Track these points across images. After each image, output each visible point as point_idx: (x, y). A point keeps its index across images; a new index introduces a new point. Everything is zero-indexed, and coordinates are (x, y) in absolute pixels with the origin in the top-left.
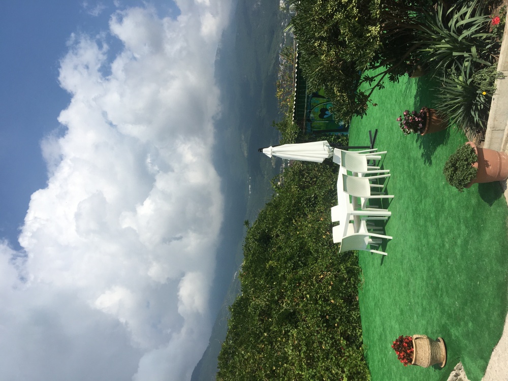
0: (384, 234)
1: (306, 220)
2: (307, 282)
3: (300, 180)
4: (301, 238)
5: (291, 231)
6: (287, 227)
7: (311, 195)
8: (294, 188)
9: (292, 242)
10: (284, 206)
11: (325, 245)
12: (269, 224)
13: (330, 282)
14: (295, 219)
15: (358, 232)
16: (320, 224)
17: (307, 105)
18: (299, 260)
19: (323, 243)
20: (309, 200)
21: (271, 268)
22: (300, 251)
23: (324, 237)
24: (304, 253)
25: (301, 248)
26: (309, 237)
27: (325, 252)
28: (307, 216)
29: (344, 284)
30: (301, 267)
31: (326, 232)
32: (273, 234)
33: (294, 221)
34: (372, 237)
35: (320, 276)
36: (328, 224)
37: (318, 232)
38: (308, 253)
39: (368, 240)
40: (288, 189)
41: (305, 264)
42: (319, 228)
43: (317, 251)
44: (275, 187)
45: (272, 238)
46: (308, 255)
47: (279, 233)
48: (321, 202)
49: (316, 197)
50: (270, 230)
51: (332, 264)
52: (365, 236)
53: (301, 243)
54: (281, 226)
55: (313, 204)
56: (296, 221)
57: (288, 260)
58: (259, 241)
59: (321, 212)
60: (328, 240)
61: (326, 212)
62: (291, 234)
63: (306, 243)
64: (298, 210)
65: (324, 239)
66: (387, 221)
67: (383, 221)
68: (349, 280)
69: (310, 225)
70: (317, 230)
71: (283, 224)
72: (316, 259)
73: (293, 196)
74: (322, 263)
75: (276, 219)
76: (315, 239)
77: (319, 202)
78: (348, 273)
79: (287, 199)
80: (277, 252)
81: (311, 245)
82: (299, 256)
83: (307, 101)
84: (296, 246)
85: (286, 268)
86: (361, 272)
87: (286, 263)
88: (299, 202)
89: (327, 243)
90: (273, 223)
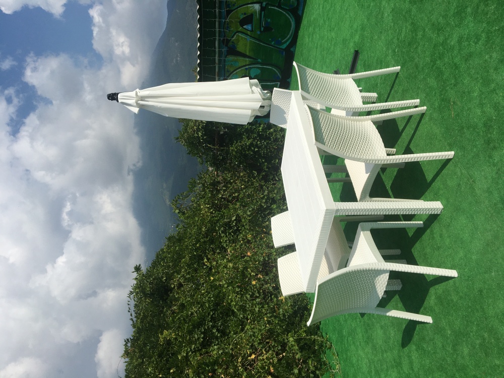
1: (224, 257)
2: (227, 368)
4: (216, 287)
5: (201, 277)
6: (196, 270)
8: (204, 208)
9: (203, 294)
10: (190, 237)
11: (257, 297)
12: (169, 267)
13: (269, 368)
14: (207, 257)
16: (246, 262)
17: (219, 67)
18: (213, 327)
19: (253, 294)
20: (228, 225)
21: (169, 343)
22: (215, 310)
23: (254, 283)
24: (221, 313)
25: (217, 304)
26: (229, 284)
27: (257, 309)
28: (226, 250)
30: (217, 338)
31: (257, 275)
32: (174, 284)
33: (206, 260)
35: (250, 355)
36: (259, 261)
37: (243, 275)
38: (228, 312)
40: (197, 211)
41: (224, 333)
42: (245, 268)
43: (243, 309)
45: (171, 290)
46: (228, 315)
47: (182, 281)
48: (247, 227)
49: (238, 220)
50: (170, 277)
52: (379, 272)
53: (216, 297)
54: (186, 270)
55: (235, 232)
56: (208, 259)
57: (194, 327)
58: (151, 295)
59: (249, 242)
60: (260, 288)
61: (256, 241)
62: (202, 281)
63: (224, 295)
64: (212, 242)
65: (254, 286)
69: (231, 265)
70: (243, 272)
71: (189, 266)
72: (242, 324)
73: (203, 220)
74: (255, 330)
75: (177, 260)
76: (238, 287)
77: (243, 226)
78: (302, 349)
79: (194, 226)
80: (178, 313)
81: (233, 299)
82: (213, 319)
83: (220, 60)
84: (209, 301)
85: (190, 343)
87: (190, 332)
88: (211, 230)
89: (259, 292)
90: (175, 266)
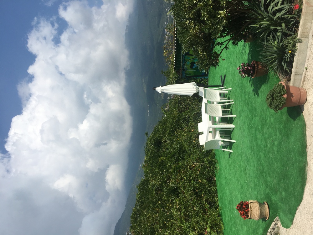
0: (231, 139)
1: (183, 132)
2: (184, 169)
3: (179, 107)
4: (180, 143)
5: (174, 138)
6: (172, 136)
7: (186, 116)
8: (175, 112)
9: (175, 145)
10: (169, 123)
11: (195, 147)
12: (161, 134)
13: (198, 169)
14: (176, 131)
15: (215, 138)
16: (192, 134)
17: (182, 60)
18: (179, 156)
19: (194, 145)
20: (184, 119)
21: (162, 161)
22: (180, 151)
23: (194, 141)
24: (182, 152)
25: (180, 149)
26: (185, 142)
27: (195, 151)
28: (184, 129)
29: (207, 170)
30: (180, 160)
31: (195, 139)
32: (163, 140)
33: (176, 132)
34: (223, 141)
35: (192, 165)
36: (196, 134)
37: (190, 139)
38: (185, 151)
39: (221, 143)
40: (172, 112)
41: (183, 159)
42: (191, 136)
43: (190, 150)
44: (163, 111)
45: (162, 143)
46: (184, 153)
47: (166, 139)
48: (192, 120)
49: (189, 117)
50: (161, 138)
51: (199, 158)
52: (219, 140)
53: (180, 146)
54: (168, 136)
55: (187, 122)
56: (177, 132)
57: (172, 156)
58: (154, 144)
59: (192, 126)
60: (197, 143)
61: (195, 126)
62: (174, 140)
63: (183, 145)
64: (178, 125)
65: (194, 142)
66: (232, 131)
67: (230, 131)
68: (210, 167)
69: (185, 134)
70: (190, 137)
71: (169, 134)
72: (190, 156)
73: (175, 116)
74: (193, 157)
75: (164, 131)
76: (188, 143)
77: (190, 120)
78: (209, 163)
79: (171, 118)
80: (165, 151)
81: (186, 147)
82: (179, 154)
83: (183, 58)
84: (177, 147)
85: (171, 161)
86: (217, 162)
87: (171, 158)
88: (178, 121)
89: (196, 145)
90: (163, 134)
